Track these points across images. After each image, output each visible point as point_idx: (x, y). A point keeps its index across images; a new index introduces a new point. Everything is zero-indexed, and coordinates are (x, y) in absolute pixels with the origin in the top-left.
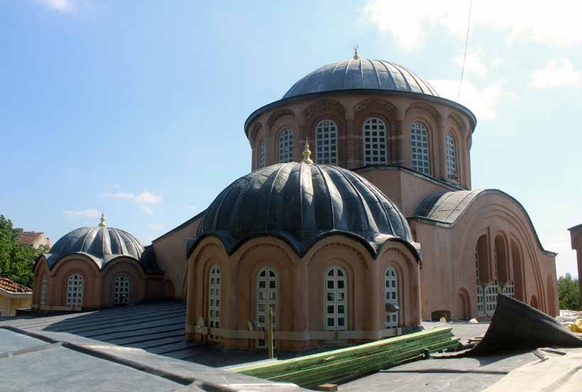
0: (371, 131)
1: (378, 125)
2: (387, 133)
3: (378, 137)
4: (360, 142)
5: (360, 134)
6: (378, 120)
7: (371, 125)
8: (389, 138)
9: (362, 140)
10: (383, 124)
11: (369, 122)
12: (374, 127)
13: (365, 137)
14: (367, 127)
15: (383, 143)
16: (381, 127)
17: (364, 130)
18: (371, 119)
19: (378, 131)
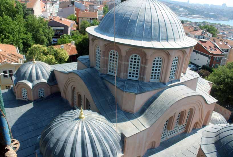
0: (133, 60)
1: (137, 58)
2: (141, 63)
3: (136, 64)
4: (128, 65)
5: (128, 61)
6: (138, 55)
7: (134, 57)
8: (141, 65)
9: (129, 64)
10: (140, 58)
11: (133, 56)
12: (135, 59)
13: (130, 63)
14: (132, 59)
15: (138, 67)
16: (139, 59)
17: (130, 60)
18: (134, 55)
19: (137, 61)
